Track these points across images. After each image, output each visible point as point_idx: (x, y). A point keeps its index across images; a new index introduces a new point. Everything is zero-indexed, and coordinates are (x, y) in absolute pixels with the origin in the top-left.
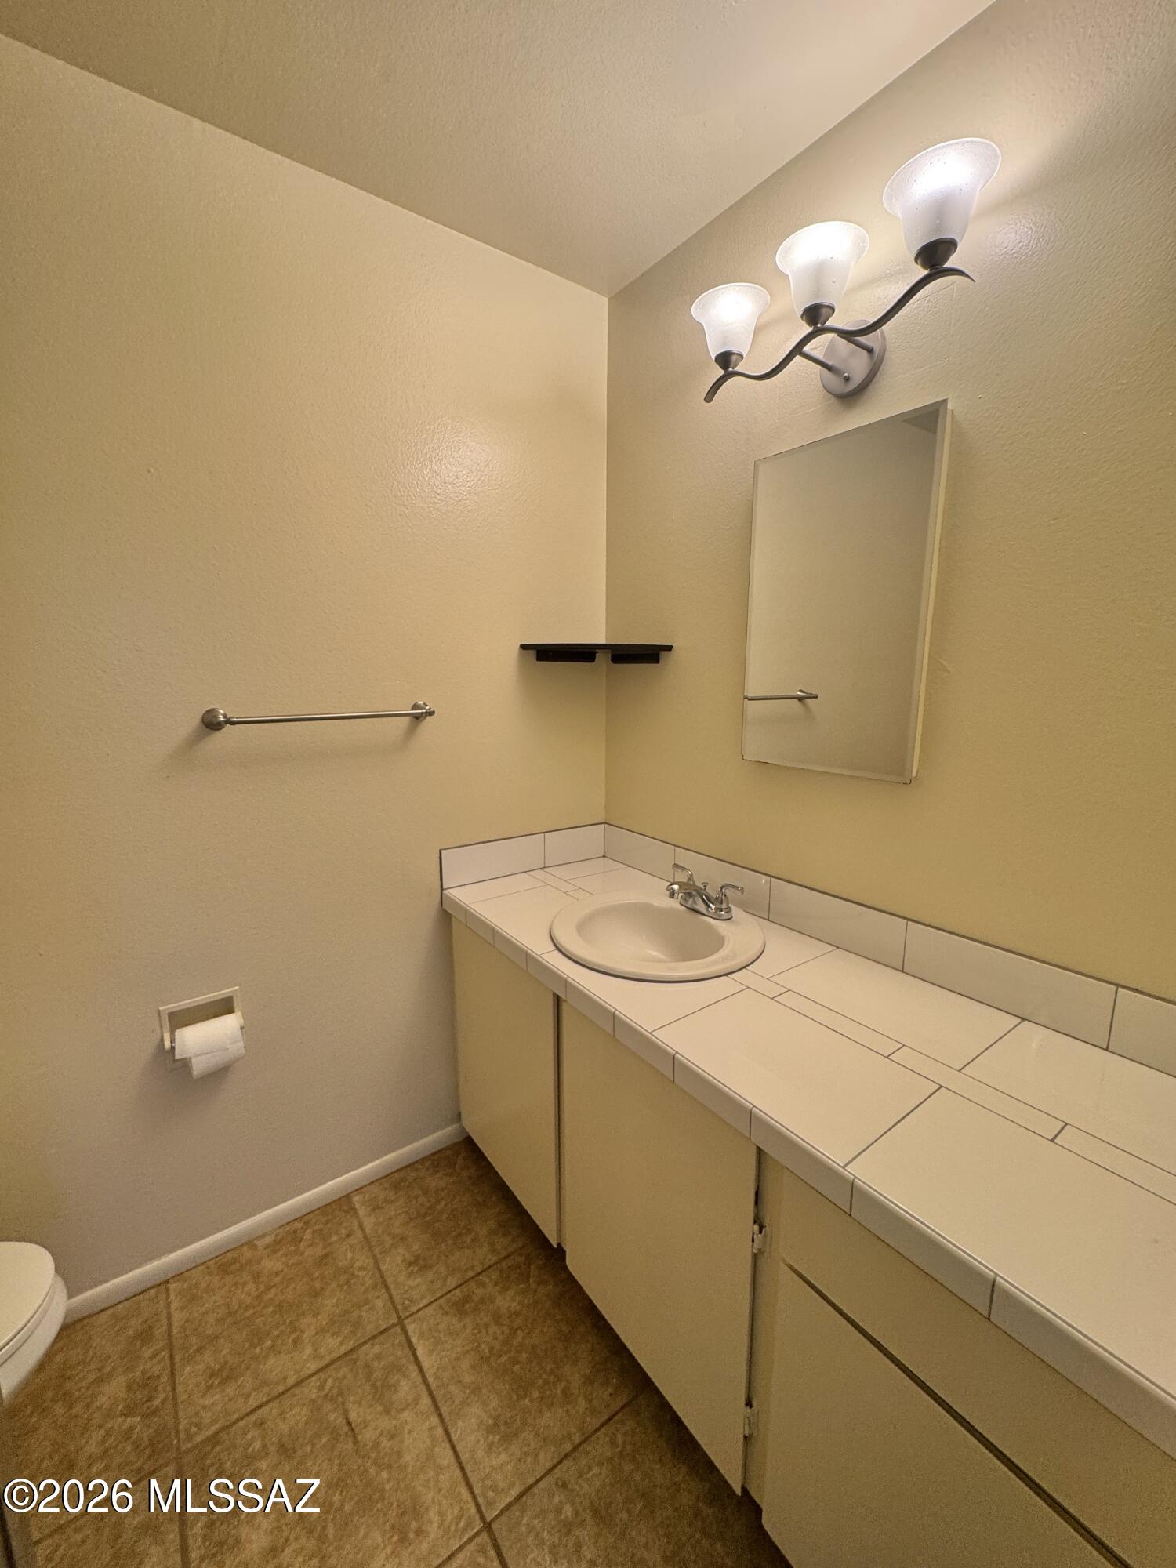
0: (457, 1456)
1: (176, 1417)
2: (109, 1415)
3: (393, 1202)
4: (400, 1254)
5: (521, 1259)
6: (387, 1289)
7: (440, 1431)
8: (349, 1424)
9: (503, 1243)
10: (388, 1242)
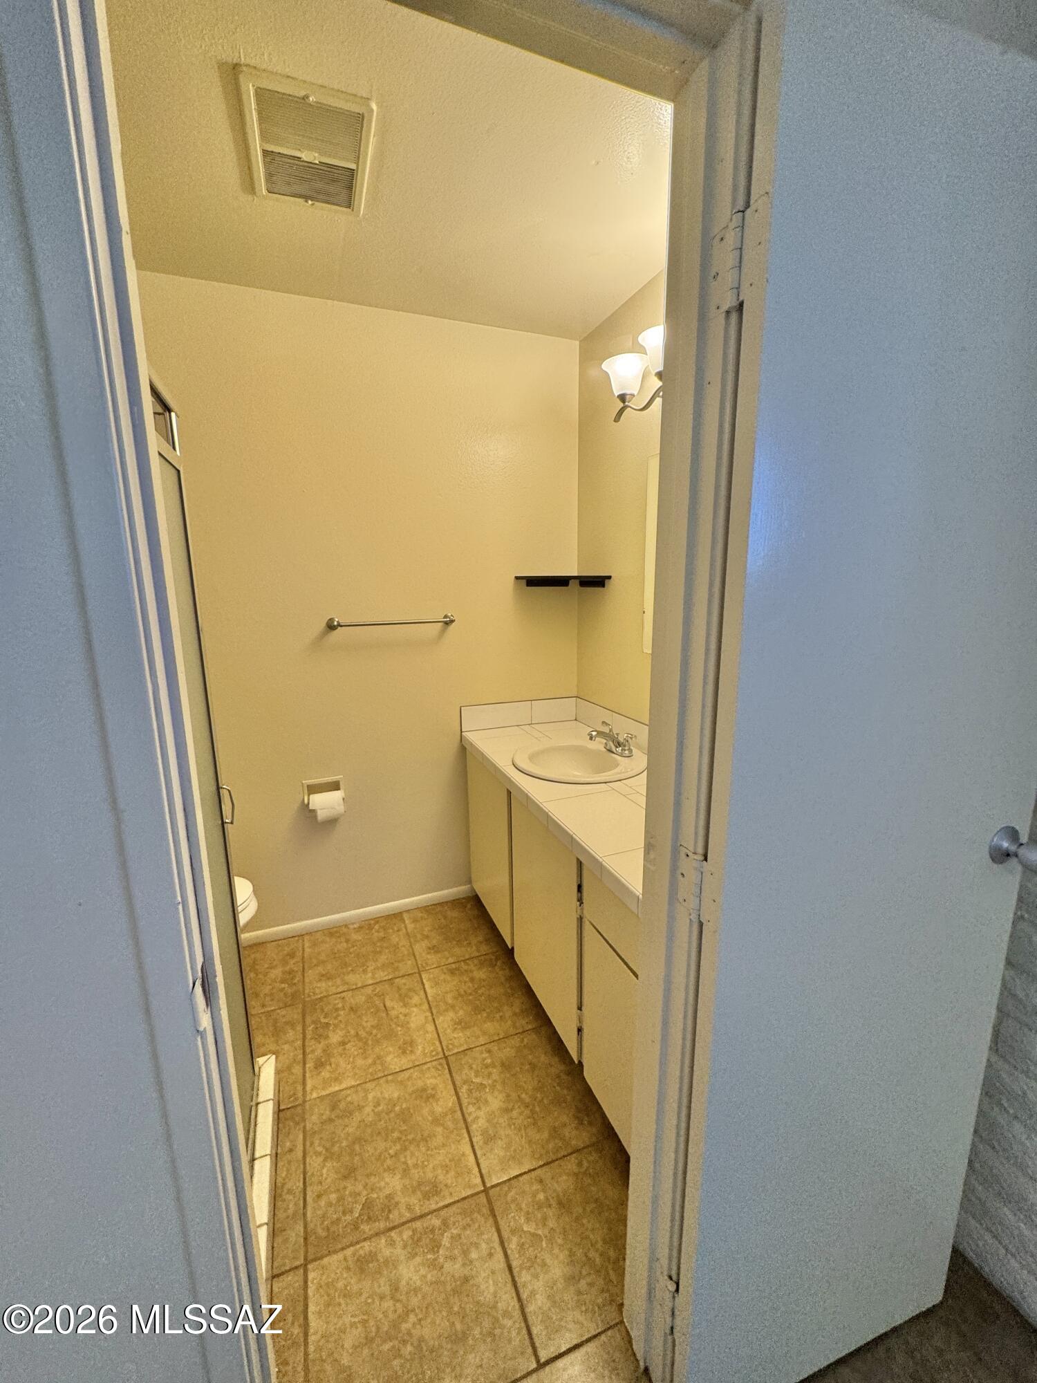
0: (436, 1029)
1: (304, 988)
2: (274, 981)
3: (425, 919)
4: (425, 944)
5: (493, 957)
6: (415, 957)
7: (430, 1018)
8: (385, 1006)
9: (484, 949)
10: (419, 936)
